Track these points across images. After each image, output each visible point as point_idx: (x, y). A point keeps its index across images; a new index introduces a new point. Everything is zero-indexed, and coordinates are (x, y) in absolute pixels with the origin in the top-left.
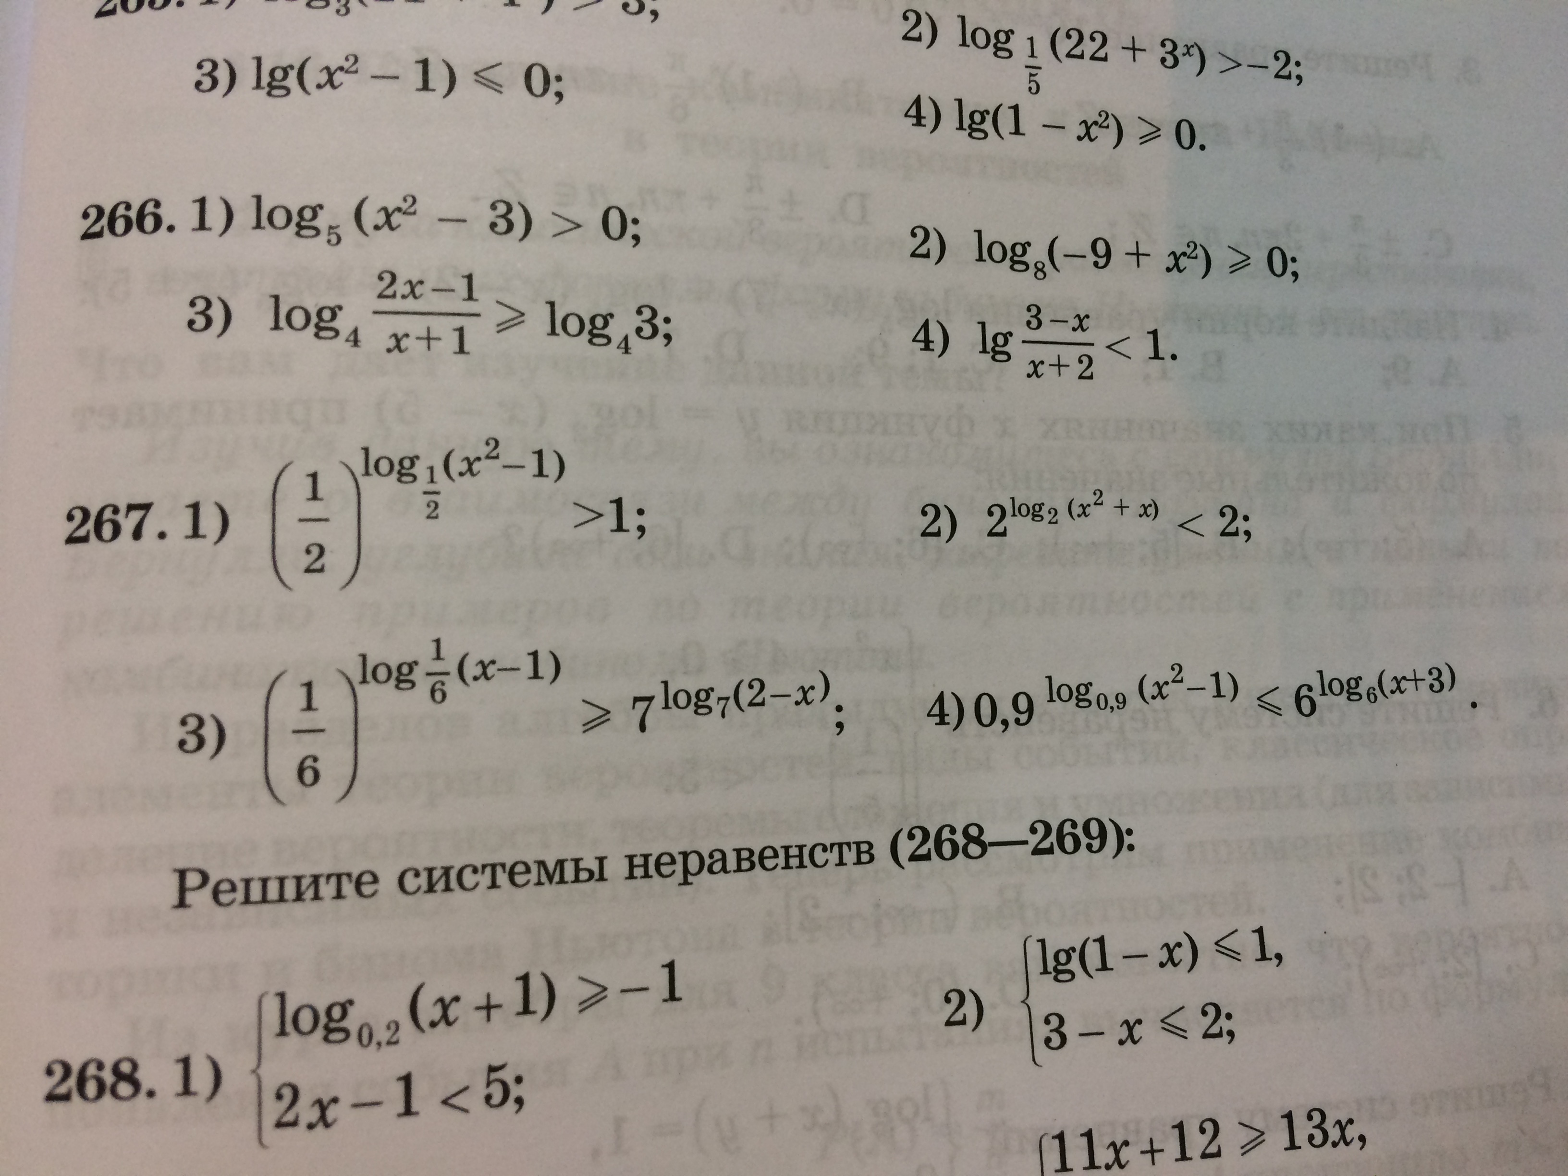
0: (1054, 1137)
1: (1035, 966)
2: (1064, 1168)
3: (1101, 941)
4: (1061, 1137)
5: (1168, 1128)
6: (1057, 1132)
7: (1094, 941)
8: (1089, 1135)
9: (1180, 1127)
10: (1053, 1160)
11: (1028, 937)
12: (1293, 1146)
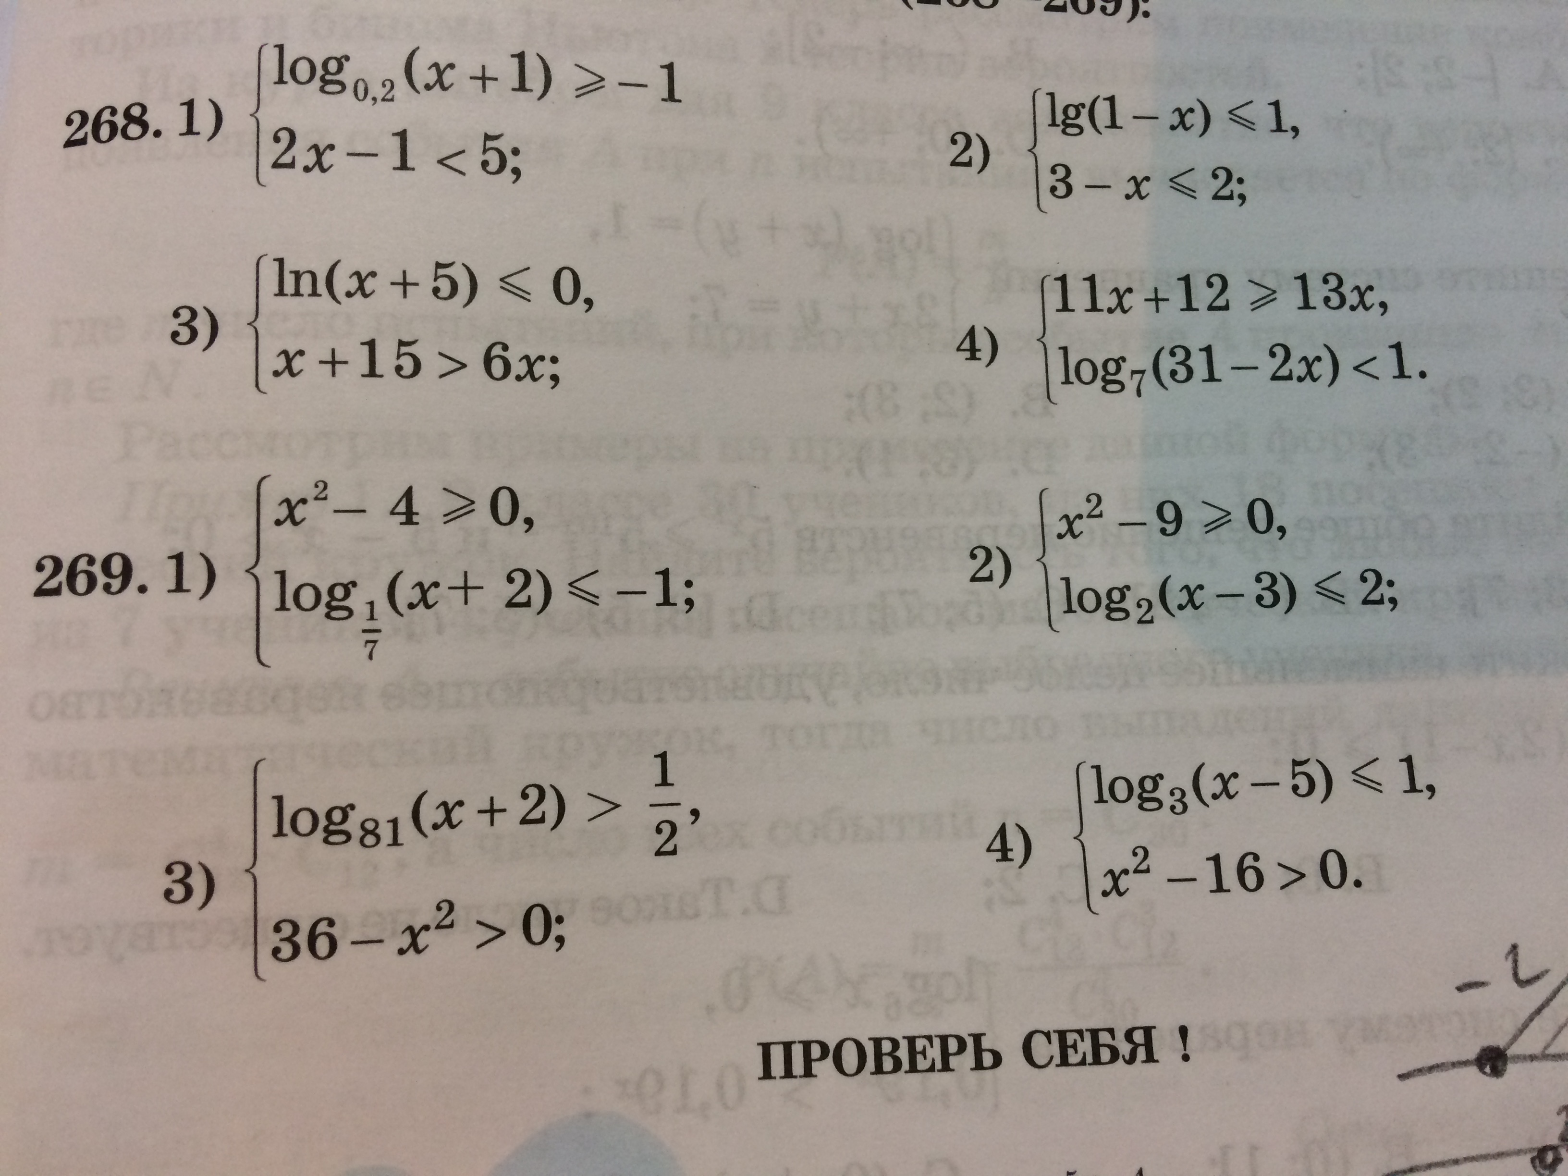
0: (1056, 279)
1: (1044, 117)
2: (1065, 308)
3: (1112, 100)
4: (1063, 279)
5: (1174, 281)
6: (1060, 275)
7: (1105, 99)
8: (1092, 279)
9: (1186, 279)
10: (1054, 299)
11: (1038, 90)
12: (1306, 306)
